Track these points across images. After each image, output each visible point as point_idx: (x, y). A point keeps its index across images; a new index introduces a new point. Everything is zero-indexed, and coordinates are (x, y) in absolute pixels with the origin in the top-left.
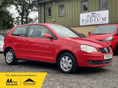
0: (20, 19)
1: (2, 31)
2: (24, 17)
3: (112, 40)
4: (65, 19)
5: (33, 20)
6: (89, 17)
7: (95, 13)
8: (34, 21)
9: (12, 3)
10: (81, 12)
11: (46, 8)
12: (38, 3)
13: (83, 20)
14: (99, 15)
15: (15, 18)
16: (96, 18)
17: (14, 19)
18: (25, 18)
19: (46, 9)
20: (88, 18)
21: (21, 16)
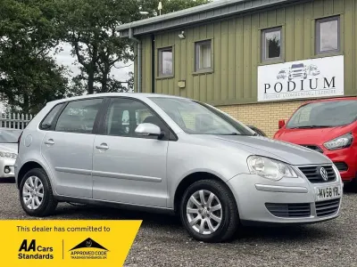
0: (84, 82)
1: (23, 115)
2: (96, 76)
3: (347, 146)
4: (213, 83)
5: (123, 85)
6: (283, 77)
7: (302, 65)
8: (124, 88)
9: (62, 36)
10: (261, 62)
11: (159, 49)
12: (134, 36)
13: (267, 86)
14: (314, 71)
15: (70, 78)
16: (305, 78)
17: (66, 81)
18: (98, 79)
19: (156, 51)
20: (281, 80)
21: (86, 75)
